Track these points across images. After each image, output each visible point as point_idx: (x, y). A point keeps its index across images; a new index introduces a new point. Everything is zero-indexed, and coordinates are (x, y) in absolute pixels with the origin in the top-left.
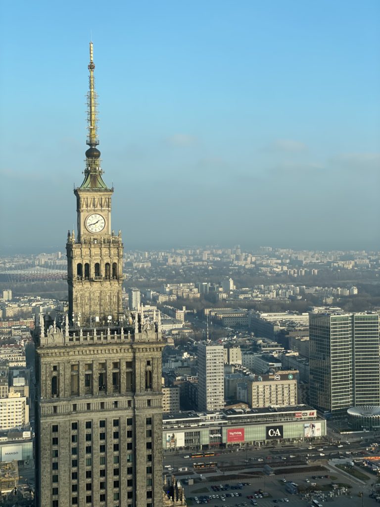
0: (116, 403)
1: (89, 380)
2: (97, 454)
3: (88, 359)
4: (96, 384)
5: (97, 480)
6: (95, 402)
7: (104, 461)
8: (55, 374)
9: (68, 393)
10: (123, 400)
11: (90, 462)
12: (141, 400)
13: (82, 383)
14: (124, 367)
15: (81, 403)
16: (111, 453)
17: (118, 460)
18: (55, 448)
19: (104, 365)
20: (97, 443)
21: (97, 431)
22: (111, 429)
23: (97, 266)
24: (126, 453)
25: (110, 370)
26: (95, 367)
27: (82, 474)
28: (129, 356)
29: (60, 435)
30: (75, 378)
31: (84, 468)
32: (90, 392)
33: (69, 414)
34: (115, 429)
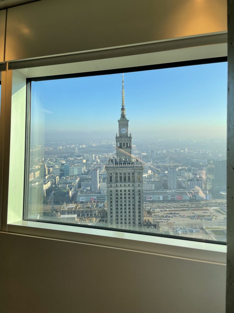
0: (129, 185)
1: (121, 178)
2: (123, 199)
3: (121, 172)
4: (123, 179)
5: (123, 207)
6: (123, 184)
7: (125, 201)
8: (111, 175)
9: (115, 181)
10: (131, 184)
11: (121, 202)
12: (136, 184)
13: (119, 179)
14: (131, 174)
15: (119, 184)
16: (127, 199)
17: (129, 201)
18: (111, 197)
19: (125, 174)
20: (123, 196)
21: (123, 193)
22: (127, 193)
23: (124, 144)
24: (132, 200)
25: (127, 175)
26: (123, 174)
27: (119, 205)
28: (133, 171)
29: (113, 193)
30: (117, 177)
32: (121, 181)
33: (115, 187)
34: (129, 192)
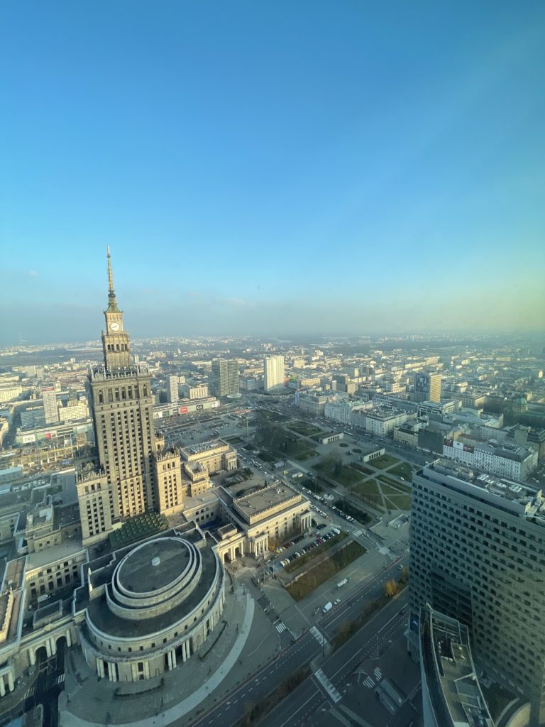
0: (131, 403)
1: (117, 395)
2: (124, 425)
3: (116, 386)
4: (121, 396)
5: (125, 435)
6: (121, 404)
7: (127, 427)
8: (101, 393)
9: (107, 401)
10: (134, 402)
11: (121, 428)
12: (142, 401)
13: (114, 396)
14: (133, 388)
15: (114, 405)
16: (130, 424)
17: (133, 426)
18: (103, 424)
19: (123, 388)
20: (123, 420)
21: (122, 416)
22: (129, 414)
23: (118, 345)
24: (137, 423)
25: (127, 390)
26: (120, 389)
27: (117, 433)
28: (135, 383)
29: (105, 418)
30: (110, 395)
31: (118, 431)
32: (118, 400)
33: (109, 410)
34: (131, 414)
